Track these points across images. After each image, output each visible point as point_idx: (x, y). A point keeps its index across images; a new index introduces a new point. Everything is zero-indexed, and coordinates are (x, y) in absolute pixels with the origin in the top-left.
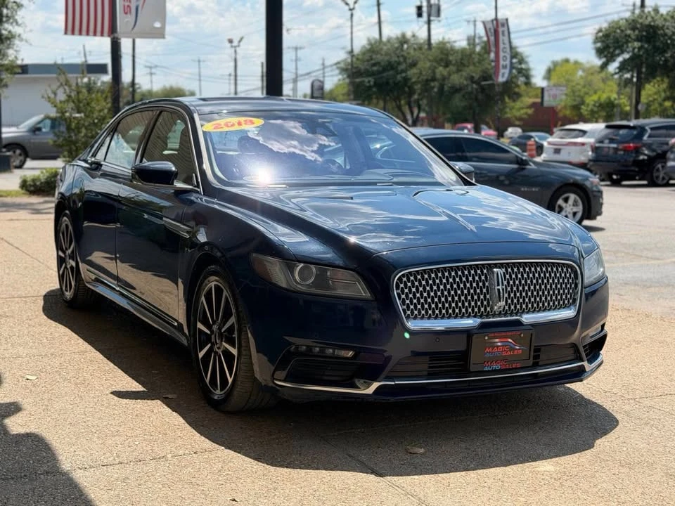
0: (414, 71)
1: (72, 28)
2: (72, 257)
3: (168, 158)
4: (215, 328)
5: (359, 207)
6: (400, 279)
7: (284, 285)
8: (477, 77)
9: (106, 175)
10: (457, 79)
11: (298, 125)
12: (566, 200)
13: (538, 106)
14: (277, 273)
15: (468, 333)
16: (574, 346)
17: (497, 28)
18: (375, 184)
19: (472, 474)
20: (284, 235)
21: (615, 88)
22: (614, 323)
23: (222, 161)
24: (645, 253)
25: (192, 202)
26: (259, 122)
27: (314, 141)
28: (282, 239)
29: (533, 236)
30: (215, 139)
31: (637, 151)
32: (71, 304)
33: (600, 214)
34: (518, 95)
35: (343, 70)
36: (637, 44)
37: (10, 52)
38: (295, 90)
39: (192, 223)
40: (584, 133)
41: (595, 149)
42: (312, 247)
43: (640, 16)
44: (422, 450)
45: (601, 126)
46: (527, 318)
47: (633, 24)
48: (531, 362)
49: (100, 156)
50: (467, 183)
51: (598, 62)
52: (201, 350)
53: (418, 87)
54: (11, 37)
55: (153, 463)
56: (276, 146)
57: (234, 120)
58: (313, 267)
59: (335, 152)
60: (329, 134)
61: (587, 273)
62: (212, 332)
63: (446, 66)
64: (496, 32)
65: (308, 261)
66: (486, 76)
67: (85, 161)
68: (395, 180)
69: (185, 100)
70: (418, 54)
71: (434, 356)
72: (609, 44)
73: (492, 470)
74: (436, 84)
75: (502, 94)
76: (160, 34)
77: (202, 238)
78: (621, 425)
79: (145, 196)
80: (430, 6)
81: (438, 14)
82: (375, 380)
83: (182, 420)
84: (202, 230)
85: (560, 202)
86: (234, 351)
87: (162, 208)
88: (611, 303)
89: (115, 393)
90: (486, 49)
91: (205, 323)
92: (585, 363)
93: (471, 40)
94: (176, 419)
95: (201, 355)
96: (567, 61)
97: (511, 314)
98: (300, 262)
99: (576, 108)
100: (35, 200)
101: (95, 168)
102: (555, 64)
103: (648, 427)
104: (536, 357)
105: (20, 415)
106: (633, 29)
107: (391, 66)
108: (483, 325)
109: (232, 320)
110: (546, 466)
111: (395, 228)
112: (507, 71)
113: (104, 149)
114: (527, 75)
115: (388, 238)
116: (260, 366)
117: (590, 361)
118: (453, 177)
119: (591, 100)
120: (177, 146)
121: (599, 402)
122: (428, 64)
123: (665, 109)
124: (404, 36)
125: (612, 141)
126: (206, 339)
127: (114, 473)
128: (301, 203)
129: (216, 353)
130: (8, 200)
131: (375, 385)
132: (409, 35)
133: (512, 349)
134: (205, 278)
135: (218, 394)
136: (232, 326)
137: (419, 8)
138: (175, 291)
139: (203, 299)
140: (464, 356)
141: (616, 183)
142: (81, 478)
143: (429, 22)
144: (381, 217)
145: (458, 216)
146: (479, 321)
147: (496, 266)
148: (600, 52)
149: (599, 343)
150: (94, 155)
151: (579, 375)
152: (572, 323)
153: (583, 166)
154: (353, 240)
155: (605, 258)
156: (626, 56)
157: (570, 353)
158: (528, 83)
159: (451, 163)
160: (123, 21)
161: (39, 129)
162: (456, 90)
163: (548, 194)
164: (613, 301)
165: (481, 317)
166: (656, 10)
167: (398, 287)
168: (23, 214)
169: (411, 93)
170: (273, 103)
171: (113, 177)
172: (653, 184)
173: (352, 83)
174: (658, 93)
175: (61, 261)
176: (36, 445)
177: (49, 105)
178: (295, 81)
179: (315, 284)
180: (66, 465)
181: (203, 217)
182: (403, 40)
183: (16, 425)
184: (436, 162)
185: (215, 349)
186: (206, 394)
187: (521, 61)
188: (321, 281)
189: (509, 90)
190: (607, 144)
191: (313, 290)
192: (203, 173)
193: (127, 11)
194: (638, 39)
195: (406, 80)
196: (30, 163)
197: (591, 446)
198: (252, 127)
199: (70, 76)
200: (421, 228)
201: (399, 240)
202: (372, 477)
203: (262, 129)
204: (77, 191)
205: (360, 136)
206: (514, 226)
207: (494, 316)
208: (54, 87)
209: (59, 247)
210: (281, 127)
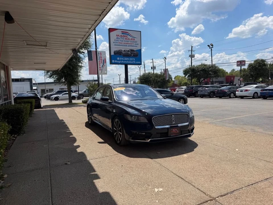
0: (151, 78)
1: (90, 73)
2: (90, 115)
3: (108, 96)
4: (117, 129)
5: (143, 104)
6: (154, 118)
7: (130, 120)
8: (162, 79)
9: (96, 100)
10: (159, 80)
11: (132, 89)
12: (181, 101)
13: (173, 84)
14: (129, 118)
15: (168, 128)
16: (189, 130)
17: (166, 70)
18: (147, 99)
19: (170, 158)
20: (130, 110)
21: (187, 80)
22: (195, 125)
23: (118, 96)
24: (196, 110)
25: (112, 104)
26: (124, 88)
27: (135, 92)
28: (130, 111)
29: (177, 108)
30: (116, 92)
31: (192, 91)
32: (90, 124)
33: (187, 103)
34: (170, 82)
35: (139, 79)
36: (191, 72)
37: (80, 78)
38: (130, 83)
39: (112, 108)
40: (183, 88)
41: (185, 91)
42: (136, 112)
43: (191, 67)
44: (159, 153)
45: (185, 87)
46: (179, 125)
47: (190, 68)
48: (180, 134)
49: (95, 96)
50: (165, 98)
51: (184, 76)
52: (115, 133)
53: (152, 81)
54: (80, 75)
55: (106, 158)
56: (128, 93)
57: (120, 88)
58: (136, 116)
59: (139, 93)
60: (138, 90)
61: (190, 115)
62: (117, 130)
63: (157, 77)
64: (166, 71)
65: (135, 115)
66: (164, 79)
67: (92, 97)
68: (151, 98)
69: (110, 85)
70: (152, 76)
71: (161, 133)
72: (186, 72)
73: (174, 157)
74: (155, 81)
75: (167, 82)
76: (106, 74)
77: (114, 111)
78: (198, 146)
79: (104, 104)
80: (154, 67)
81: (155, 68)
82: (150, 139)
83: (111, 148)
84: (114, 110)
85: (180, 101)
86: (121, 134)
87: (107, 106)
88: (195, 120)
89: (98, 142)
90: (164, 74)
91: (115, 128)
92: (191, 133)
93: (161, 73)
94: (110, 148)
95: (115, 134)
96: (178, 76)
97: (176, 124)
98: (134, 115)
99: (180, 84)
100: (84, 104)
101: (94, 98)
102: (176, 76)
103: (204, 146)
104: (181, 132)
105: (80, 148)
106: (190, 69)
107: (147, 78)
108: (170, 127)
109: (121, 127)
110: (185, 155)
111: (151, 108)
112: (168, 78)
113: (95, 95)
114: (171, 78)
115: (150, 110)
116: (127, 137)
117: (192, 133)
118: (162, 97)
119: (183, 82)
120: (109, 94)
121: (193, 141)
122: (154, 77)
123: (196, 84)
124: (149, 72)
125: (188, 89)
126: (116, 131)
127: (98, 160)
128: (133, 104)
129: (118, 134)
130: (80, 104)
131: (150, 140)
132: (150, 72)
133: (177, 131)
134: (115, 119)
135: (118, 142)
136: (121, 129)
137: (152, 68)
138: (109, 121)
139: (115, 123)
140: (167, 133)
141: (189, 97)
142: (91, 161)
143: (154, 70)
144: (148, 106)
145: (164, 105)
146: (170, 126)
147: (172, 115)
148: (184, 74)
149: (193, 129)
150: (94, 96)
151: (190, 136)
152: (188, 125)
153: (183, 94)
154: (143, 110)
155: (193, 112)
156: (189, 74)
157: (188, 132)
158: (172, 80)
159: (161, 95)
160: (100, 72)
161: (86, 92)
162: (159, 81)
163: (178, 99)
164: (195, 119)
165: (170, 125)
166: (194, 66)
167: (153, 120)
168: (82, 107)
169: (151, 82)
170: (127, 85)
171: (98, 100)
172: (196, 97)
173: (140, 81)
174: (194, 81)
175: (88, 116)
176: (83, 154)
177: (87, 87)
178: (130, 81)
179: (136, 120)
180: (88, 159)
181: (114, 107)
182: (149, 73)
183: (79, 150)
184: (158, 94)
185: (118, 133)
186: (116, 142)
187: (170, 76)
188: (138, 119)
189: (168, 81)
190: (187, 90)
191: (136, 121)
192: (114, 99)
193: (100, 70)
194: (191, 71)
195: (150, 80)
196: (84, 98)
197: (193, 151)
198: (123, 89)
199: (90, 82)
200: (155, 108)
201: (152, 110)
202: (150, 159)
203: (125, 89)
204: (91, 103)
205: (144, 90)
206: (172, 106)
207: (173, 125)
208: (88, 84)
209: (88, 113)
210: (129, 89)
